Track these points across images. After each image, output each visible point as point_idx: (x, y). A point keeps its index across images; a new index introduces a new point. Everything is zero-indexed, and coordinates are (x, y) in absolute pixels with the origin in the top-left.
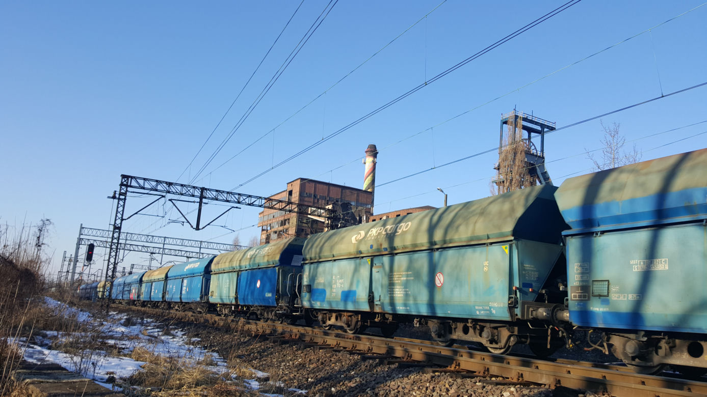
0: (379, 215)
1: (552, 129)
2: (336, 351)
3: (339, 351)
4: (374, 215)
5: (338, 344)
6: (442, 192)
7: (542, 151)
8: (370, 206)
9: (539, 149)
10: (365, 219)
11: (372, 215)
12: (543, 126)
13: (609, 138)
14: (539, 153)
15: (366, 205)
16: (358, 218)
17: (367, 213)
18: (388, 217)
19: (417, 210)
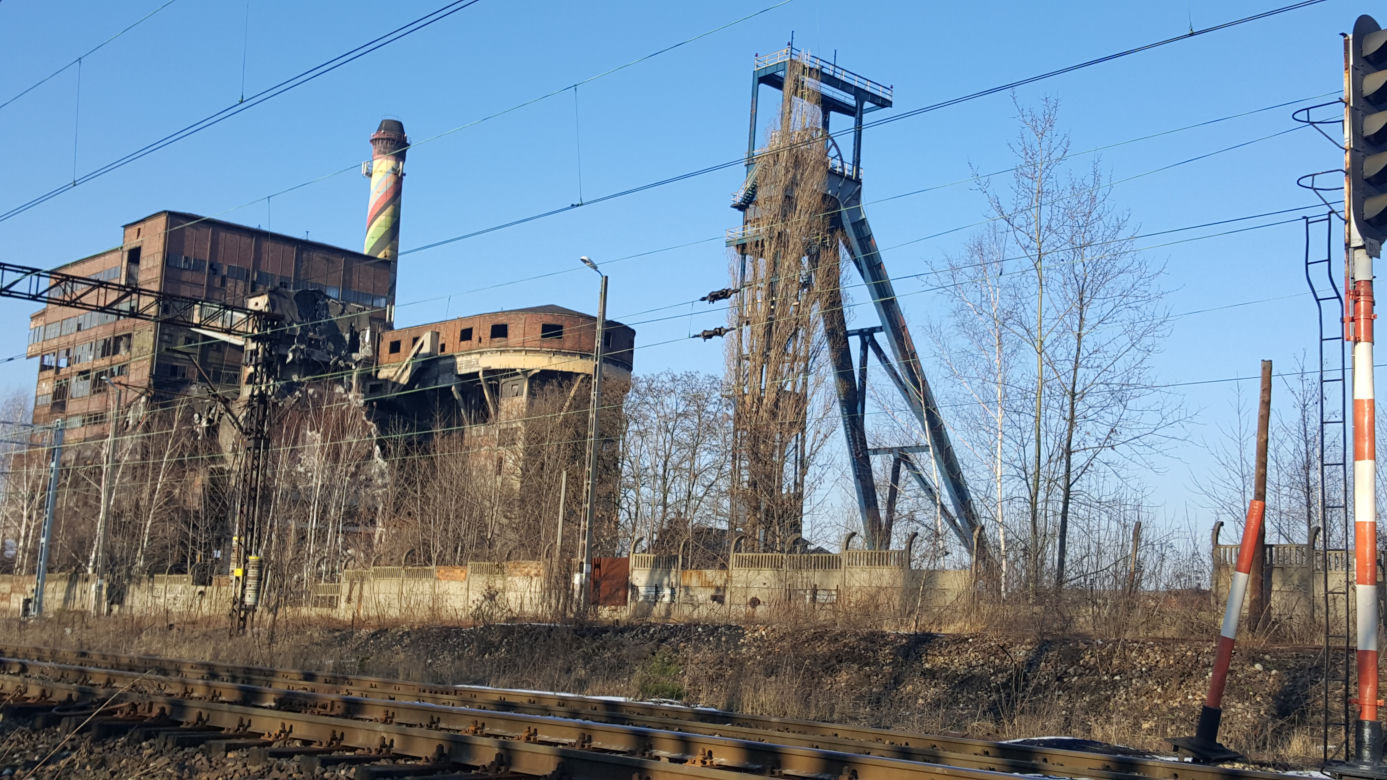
0: (410, 329)
1: (884, 103)
2: (278, 755)
3: (290, 755)
4: (396, 327)
5: (286, 733)
6: (595, 268)
7: (857, 162)
8: (383, 301)
9: (848, 157)
10: (367, 339)
11: (390, 327)
12: (861, 94)
13: (1031, 138)
14: (849, 170)
15: (373, 298)
16: (347, 337)
17: (376, 323)
18: (438, 334)
19: (523, 316)
